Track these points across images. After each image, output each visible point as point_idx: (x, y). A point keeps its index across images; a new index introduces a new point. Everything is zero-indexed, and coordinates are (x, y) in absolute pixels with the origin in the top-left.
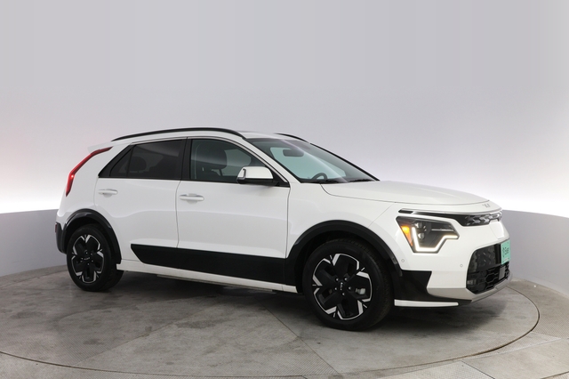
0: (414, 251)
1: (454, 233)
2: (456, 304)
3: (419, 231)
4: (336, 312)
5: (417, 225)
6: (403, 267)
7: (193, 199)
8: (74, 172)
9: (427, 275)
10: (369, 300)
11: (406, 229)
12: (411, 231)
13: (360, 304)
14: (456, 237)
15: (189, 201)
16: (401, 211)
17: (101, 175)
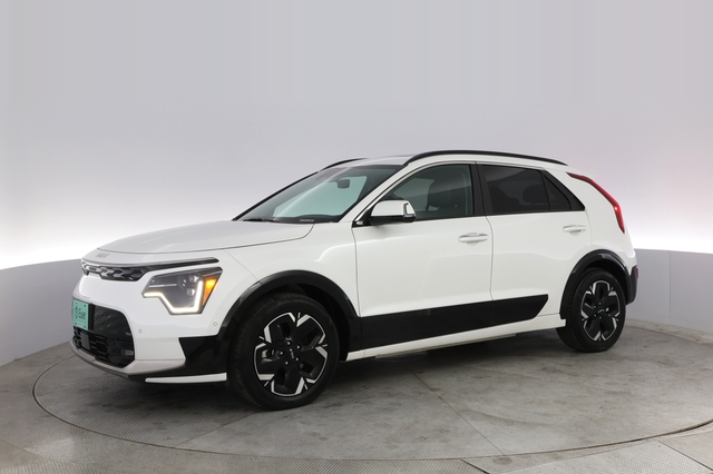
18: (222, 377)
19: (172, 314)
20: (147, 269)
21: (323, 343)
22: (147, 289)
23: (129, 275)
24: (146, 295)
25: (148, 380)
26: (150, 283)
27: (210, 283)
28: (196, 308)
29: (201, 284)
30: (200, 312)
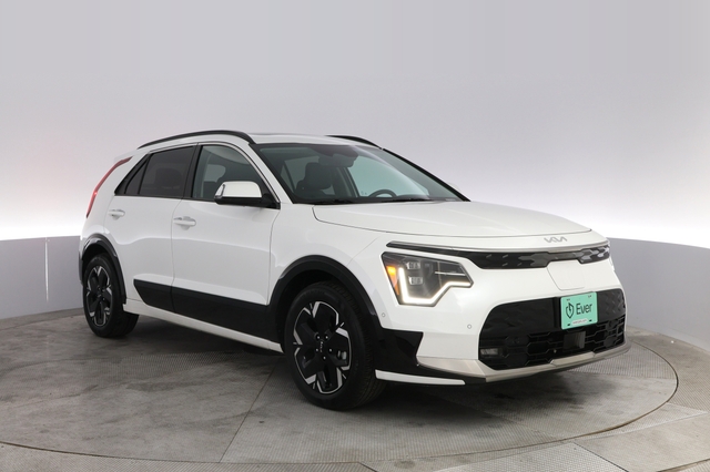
0: (400, 302)
1: (466, 278)
2: (461, 382)
3: (411, 273)
4: (316, 382)
5: (408, 265)
6: (385, 324)
7: (186, 224)
8: (97, 190)
9: (417, 337)
10: (348, 368)
11: (392, 270)
12: (397, 273)
13: (339, 372)
14: (468, 284)
15: (182, 225)
16: (390, 245)
17: (117, 192)
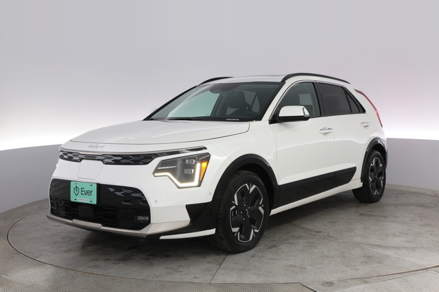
18: (212, 231)
19: (179, 188)
20: (156, 155)
21: (262, 204)
22: (157, 171)
23: (140, 161)
24: (156, 174)
25: (162, 238)
26: (158, 166)
27: (204, 164)
28: (196, 182)
29: (198, 165)
30: (199, 185)
